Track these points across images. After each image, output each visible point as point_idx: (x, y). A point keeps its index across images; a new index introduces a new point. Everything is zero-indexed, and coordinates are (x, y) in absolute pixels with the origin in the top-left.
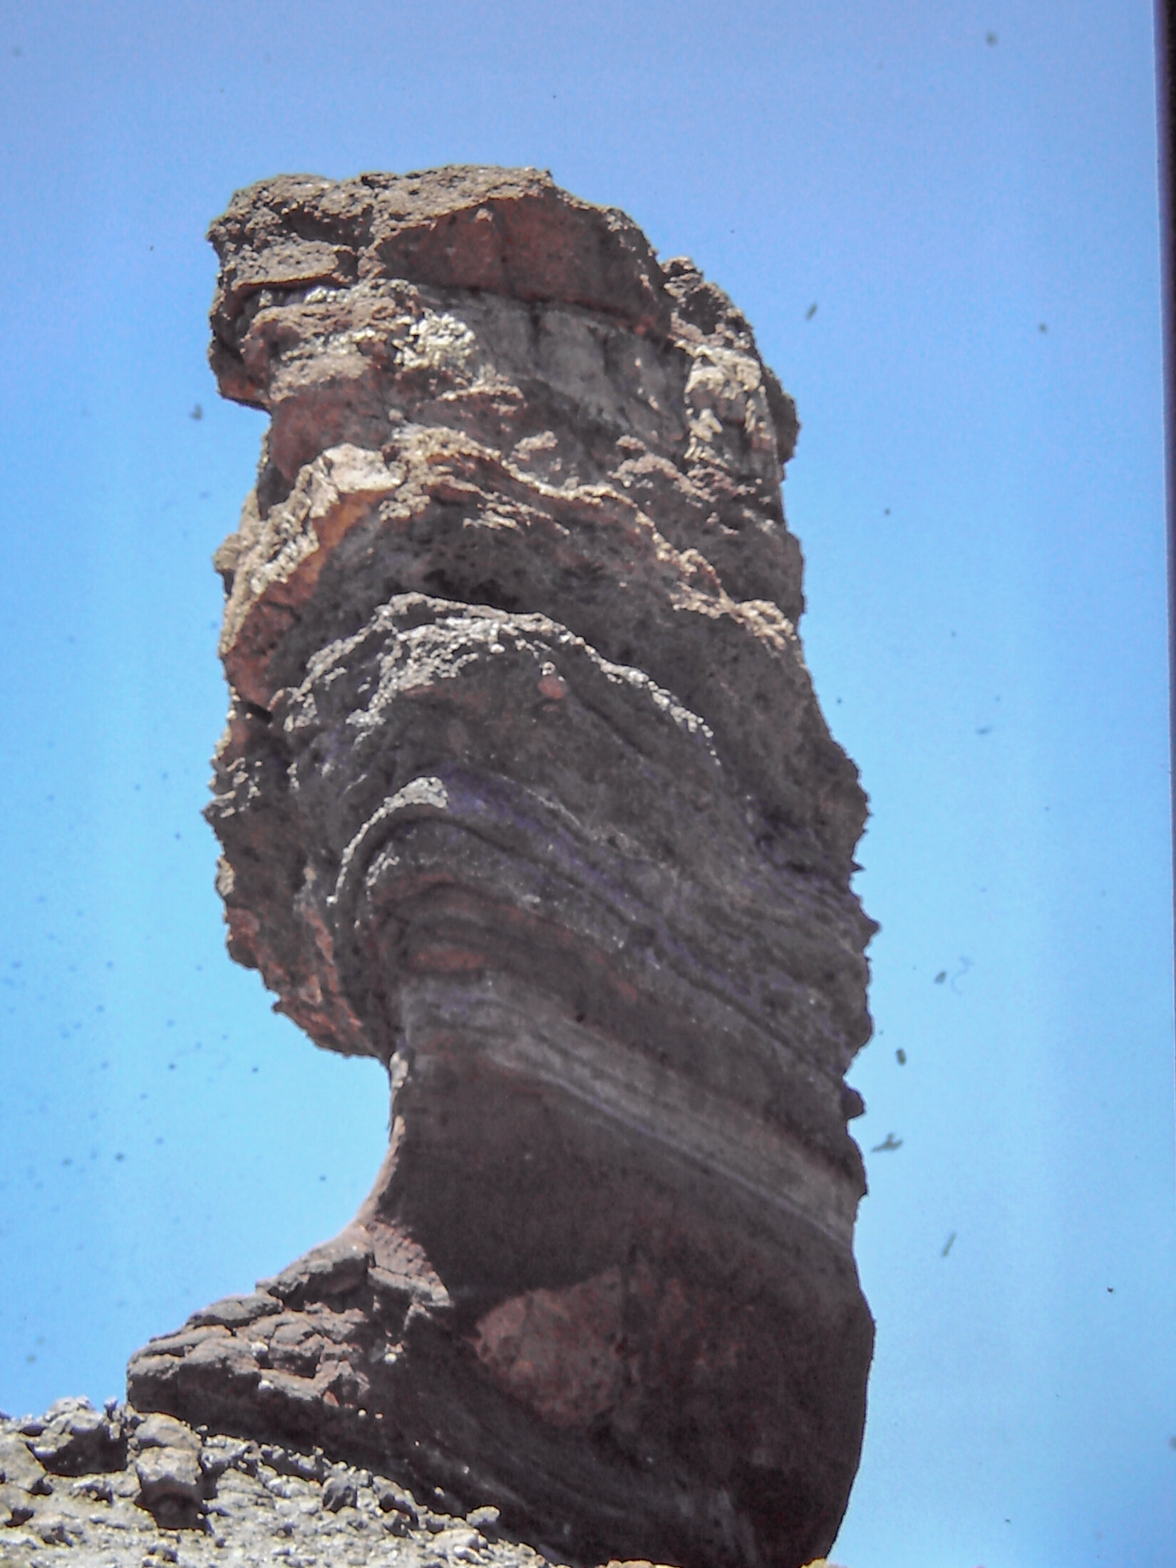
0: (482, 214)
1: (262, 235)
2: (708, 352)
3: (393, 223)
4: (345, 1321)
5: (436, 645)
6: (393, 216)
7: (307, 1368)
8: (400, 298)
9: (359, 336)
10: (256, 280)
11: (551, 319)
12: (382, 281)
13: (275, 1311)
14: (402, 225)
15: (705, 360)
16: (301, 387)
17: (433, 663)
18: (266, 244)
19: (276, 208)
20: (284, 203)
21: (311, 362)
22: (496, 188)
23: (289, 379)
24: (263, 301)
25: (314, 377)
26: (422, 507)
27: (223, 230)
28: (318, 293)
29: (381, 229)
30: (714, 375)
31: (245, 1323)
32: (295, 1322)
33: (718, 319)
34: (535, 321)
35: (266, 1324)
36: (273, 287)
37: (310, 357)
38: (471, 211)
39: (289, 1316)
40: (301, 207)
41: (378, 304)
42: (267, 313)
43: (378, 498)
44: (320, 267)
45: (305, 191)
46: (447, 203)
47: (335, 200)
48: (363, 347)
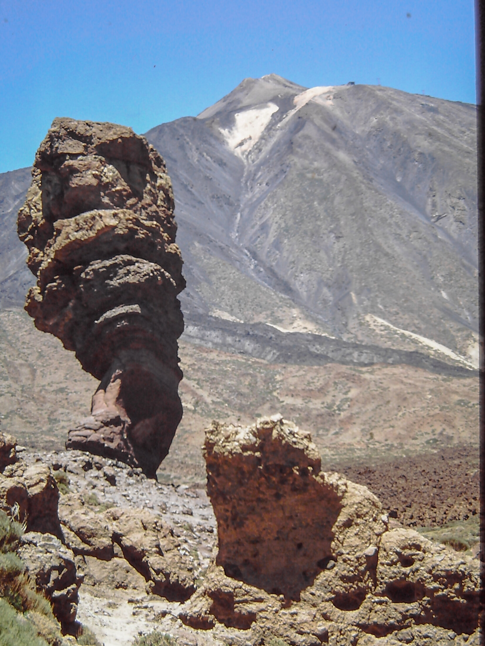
0: (120, 140)
1: (63, 137)
2: (161, 175)
3: (98, 140)
4: (118, 429)
5: (138, 273)
6: (98, 138)
7: (112, 440)
8: (101, 161)
9: (94, 172)
10: (65, 152)
11: (131, 167)
12: (97, 156)
13: (103, 427)
14: (101, 141)
15: (161, 177)
16: (80, 185)
17: (138, 277)
18: (65, 140)
19: (66, 129)
20: (68, 128)
21: (83, 179)
22: (123, 133)
23: (76, 182)
24: (67, 159)
25: (84, 183)
26: (126, 232)
27: (53, 134)
28: (80, 158)
29: (95, 141)
30: (163, 182)
31: (98, 430)
32: (107, 429)
33: (161, 164)
34: (128, 168)
35: (102, 430)
36: (69, 154)
37: (82, 177)
38: (117, 139)
39: (105, 428)
40: (73, 131)
41: (98, 164)
42: (69, 162)
43: (114, 227)
44: (80, 150)
45: (72, 125)
46: (111, 136)
47: (81, 129)
48: (95, 176)
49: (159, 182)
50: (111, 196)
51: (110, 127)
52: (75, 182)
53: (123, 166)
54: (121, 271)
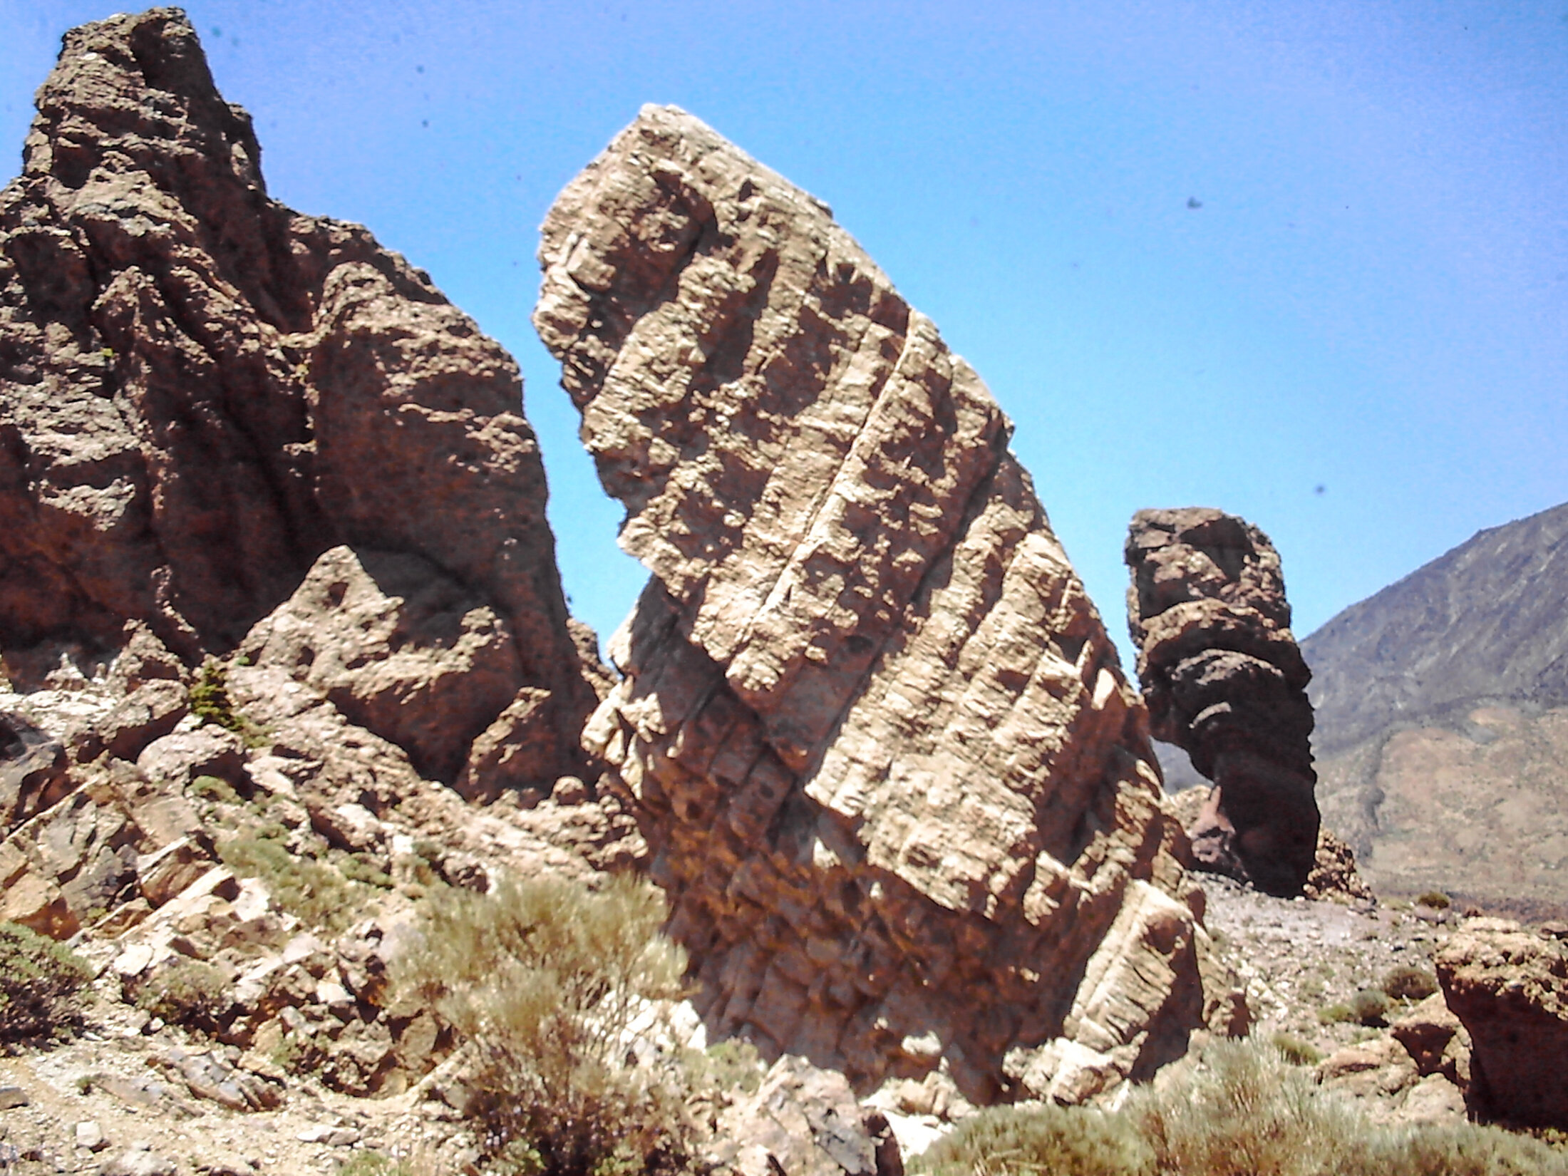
0: (1207, 524)
1: (1145, 530)
2: (1266, 555)
3: (1182, 527)
5: (1226, 668)
6: (1183, 525)
8: (1187, 550)
9: (1179, 564)
11: (1226, 551)
12: (1182, 545)
14: (1185, 528)
15: (1265, 557)
16: (1165, 579)
17: (1225, 673)
18: (1146, 533)
19: (1146, 521)
20: (1149, 520)
21: (1167, 572)
22: (1210, 516)
24: (1149, 553)
25: (1169, 577)
26: (1212, 625)
28: (1163, 550)
30: (1268, 562)
32: (1207, 841)
33: (1265, 542)
34: (1222, 552)
36: (1150, 547)
37: (1166, 570)
38: (1204, 523)
40: (1153, 520)
41: (1182, 553)
42: (1151, 556)
43: (1199, 621)
44: (1163, 541)
45: (1153, 516)
46: (1196, 521)
47: (1163, 520)
48: (1180, 568)
49: (1263, 563)
50: (1200, 586)
51: (1195, 511)
52: (1160, 576)
53: (1214, 551)
54: (1208, 668)
